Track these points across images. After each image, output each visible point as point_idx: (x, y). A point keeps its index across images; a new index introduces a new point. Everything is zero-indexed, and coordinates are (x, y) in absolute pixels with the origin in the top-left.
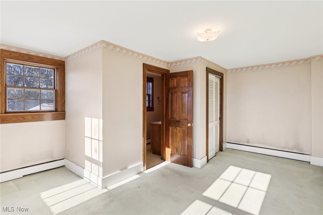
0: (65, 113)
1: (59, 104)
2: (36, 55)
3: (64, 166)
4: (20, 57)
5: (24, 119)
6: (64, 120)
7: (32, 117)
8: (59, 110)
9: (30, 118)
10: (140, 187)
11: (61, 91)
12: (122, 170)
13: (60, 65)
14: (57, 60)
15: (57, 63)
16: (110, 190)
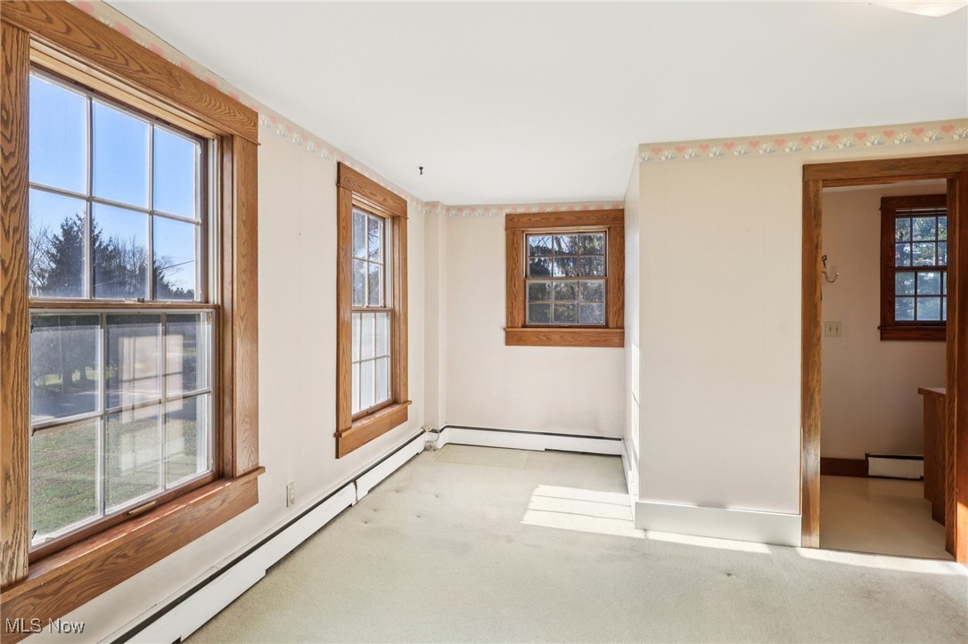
0: (623, 333)
1: (612, 309)
2: (569, 210)
3: (620, 456)
4: (543, 221)
5: (548, 339)
6: (622, 349)
7: (561, 337)
8: (611, 325)
9: (557, 337)
10: (731, 572)
11: (614, 280)
12: (702, 504)
13: (614, 219)
14: (607, 210)
15: (608, 217)
16: (648, 539)
